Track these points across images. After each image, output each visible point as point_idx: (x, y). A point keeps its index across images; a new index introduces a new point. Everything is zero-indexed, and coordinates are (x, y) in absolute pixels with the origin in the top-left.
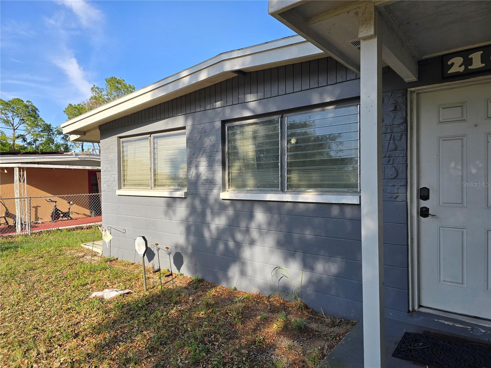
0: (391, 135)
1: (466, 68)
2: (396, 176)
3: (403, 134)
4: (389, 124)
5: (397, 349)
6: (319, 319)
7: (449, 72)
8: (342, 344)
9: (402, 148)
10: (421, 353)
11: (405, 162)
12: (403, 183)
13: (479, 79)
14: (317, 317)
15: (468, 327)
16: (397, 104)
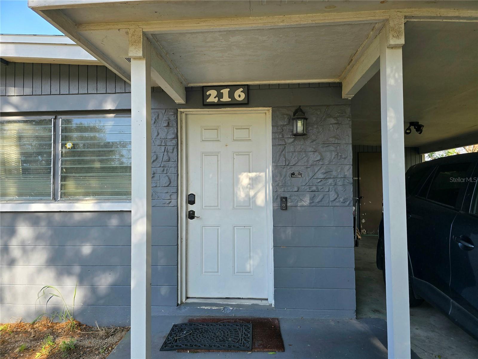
0: (165, 147)
1: (219, 100)
2: (169, 184)
3: (174, 147)
4: (164, 138)
5: (165, 343)
6: (92, 333)
7: (208, 101)
8: (114, 354)
9: (174, 159)
10: (184, 341)
11: (176, 172)
12: (175, 190)
13: (228, 110)
14: (91, 332)
15: (221, 308)
16: (170, 121)
